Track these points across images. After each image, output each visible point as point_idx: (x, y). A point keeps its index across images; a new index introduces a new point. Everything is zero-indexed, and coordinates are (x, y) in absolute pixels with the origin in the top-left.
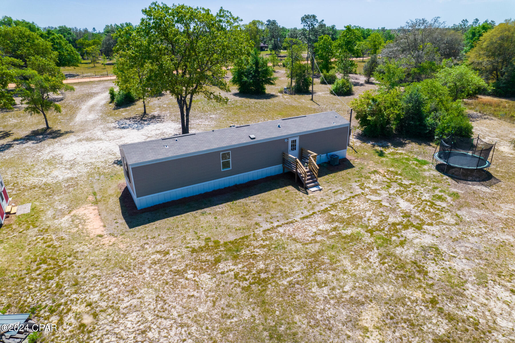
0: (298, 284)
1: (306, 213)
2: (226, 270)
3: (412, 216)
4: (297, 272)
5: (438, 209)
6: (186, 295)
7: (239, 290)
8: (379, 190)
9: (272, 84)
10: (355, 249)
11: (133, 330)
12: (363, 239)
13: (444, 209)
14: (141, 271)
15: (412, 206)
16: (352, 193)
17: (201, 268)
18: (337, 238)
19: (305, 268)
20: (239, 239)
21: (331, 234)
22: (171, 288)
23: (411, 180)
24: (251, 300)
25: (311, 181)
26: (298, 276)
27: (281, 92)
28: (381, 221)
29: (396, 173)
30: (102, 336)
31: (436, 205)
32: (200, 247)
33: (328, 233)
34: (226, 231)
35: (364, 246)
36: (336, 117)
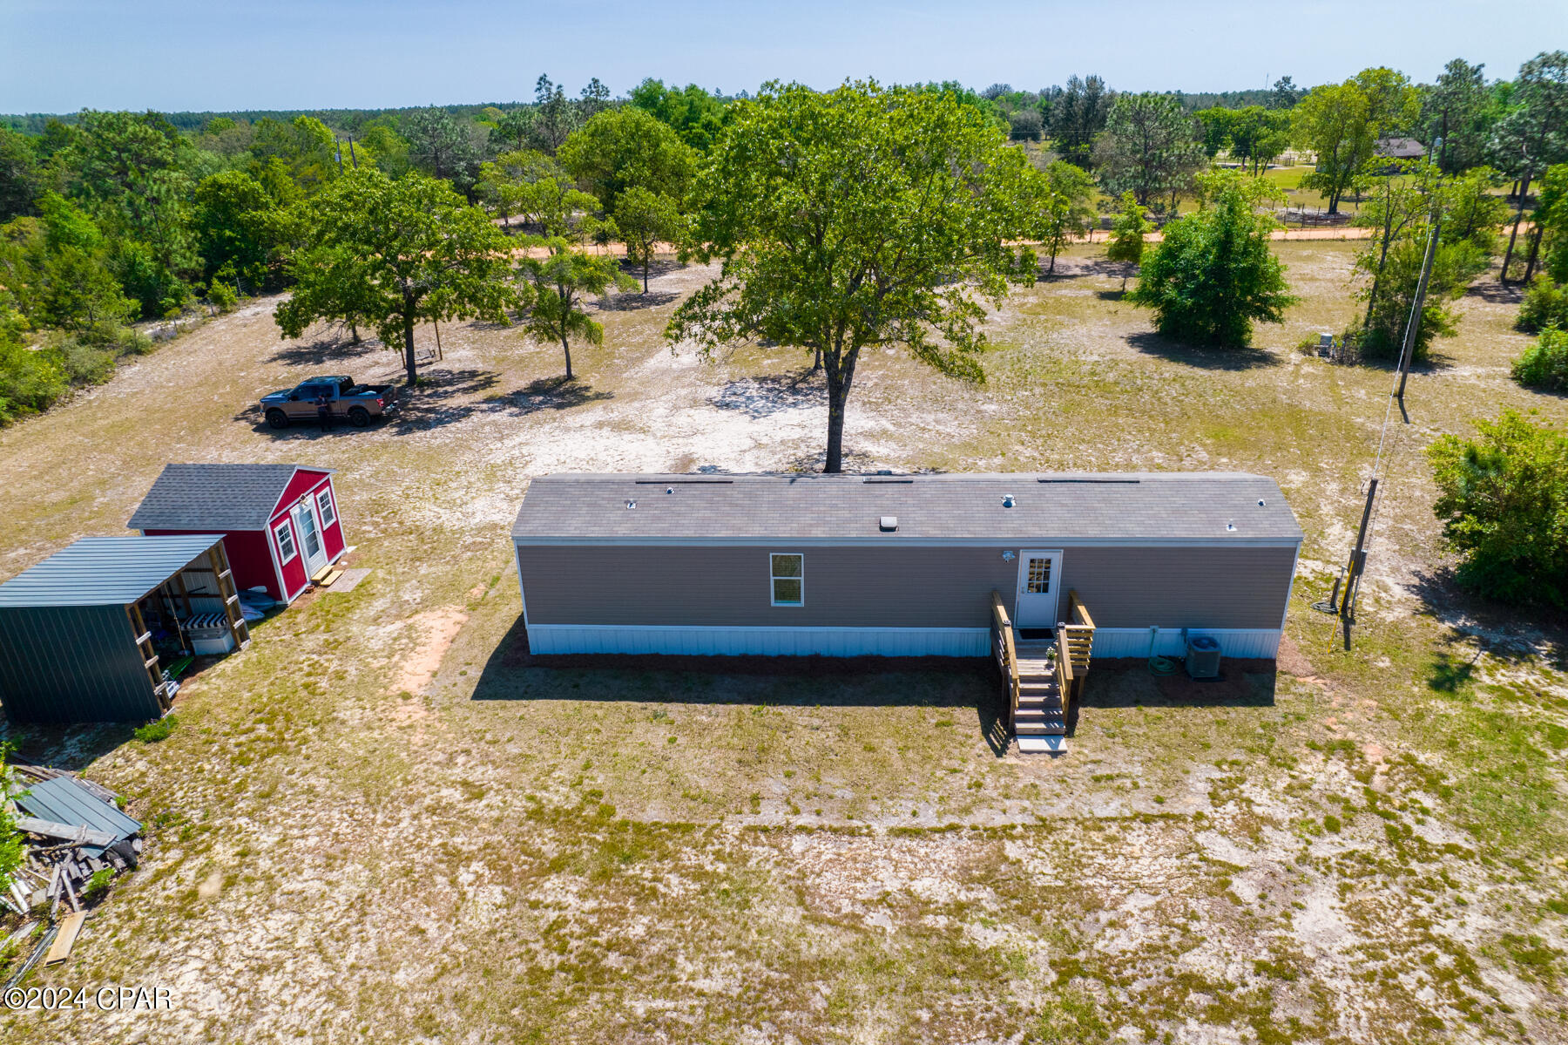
0: (668, 1028)
1: (928, 819)
2: (549, 900)
3: (1303, 982)
4: (701, 994)
5: (1465, 1005)
6: (412, 923)
7: (521, 968)
8: (1276, 825)
9: (1272, 318)
10: (948, 1005)
11: (251, 953)
12: (1013, 985)
13: (1497, 1019)
14: (391, 818)
15: (1351, 940)
16: (1160, 801)
17: (507, 869)
18: (934, 941)
19: (735, 992)
20: (666, 826)
21: (929, 920)
22: (405, 889)
23: (1474, 831)
24: (515, 1012)
25: (1040, 712)
26: (692, 1007)
27: (1306, 349)
28: (1151, 949)
29: (1432, 782)
30: (200, 936)
31: (1476, 983)
32: (557, 811)
33: (922, 913)
34: (658, 791)
35: (988, 1009)
36: (1261, 504)
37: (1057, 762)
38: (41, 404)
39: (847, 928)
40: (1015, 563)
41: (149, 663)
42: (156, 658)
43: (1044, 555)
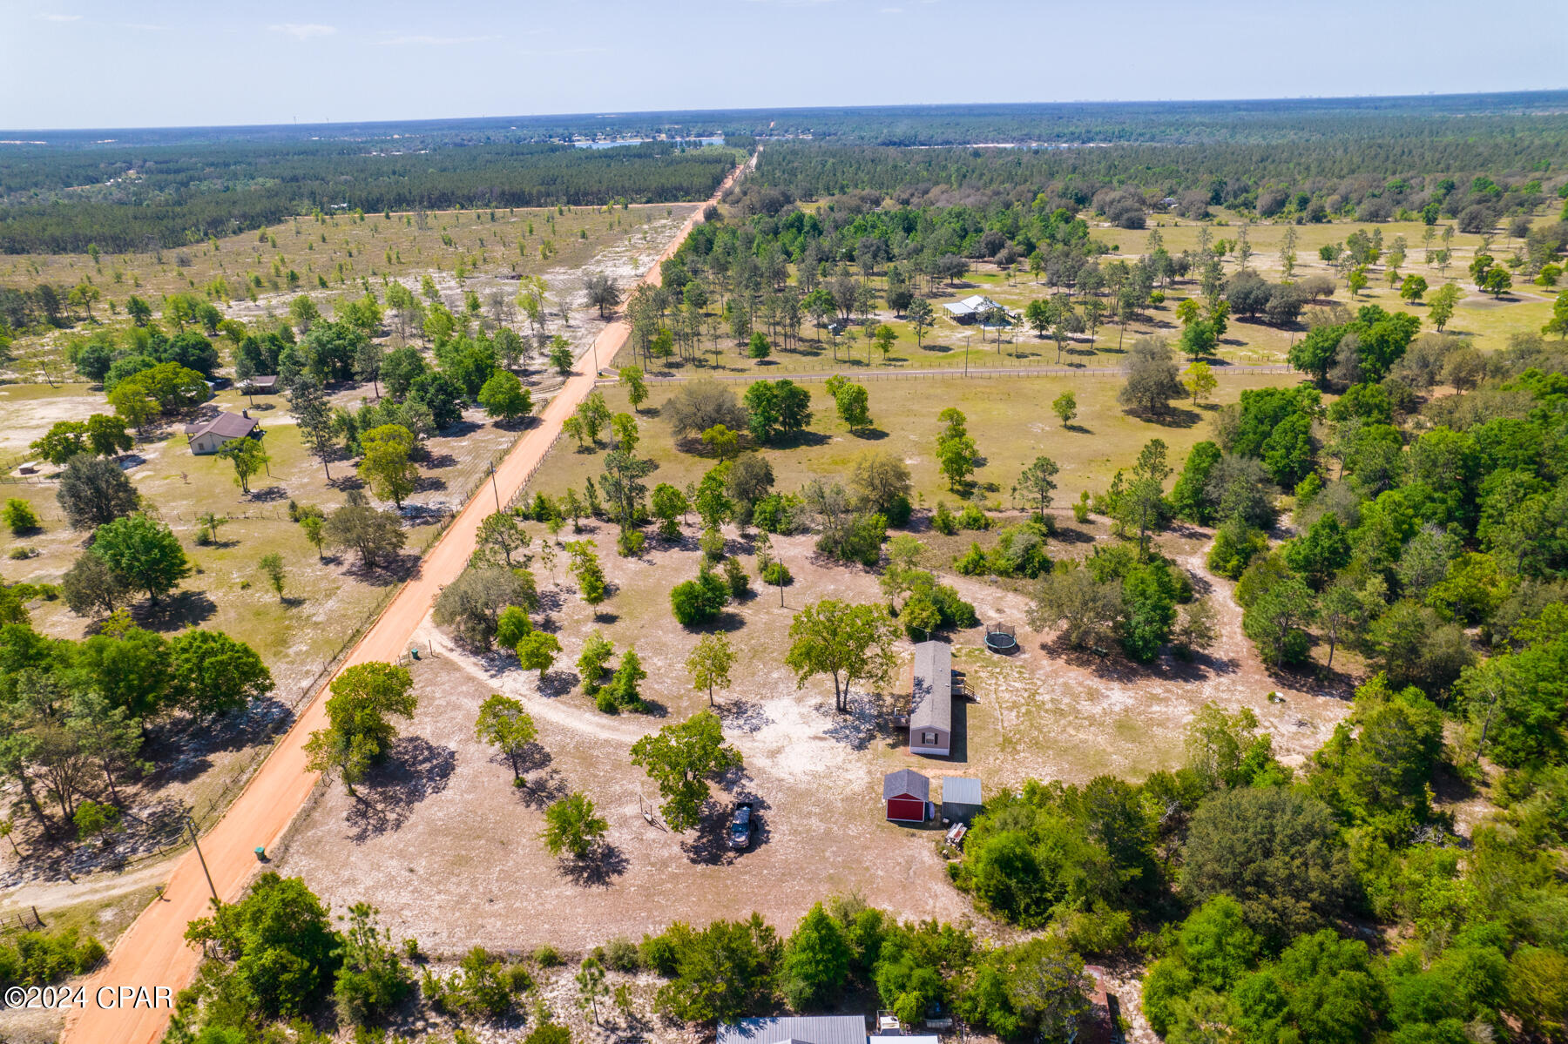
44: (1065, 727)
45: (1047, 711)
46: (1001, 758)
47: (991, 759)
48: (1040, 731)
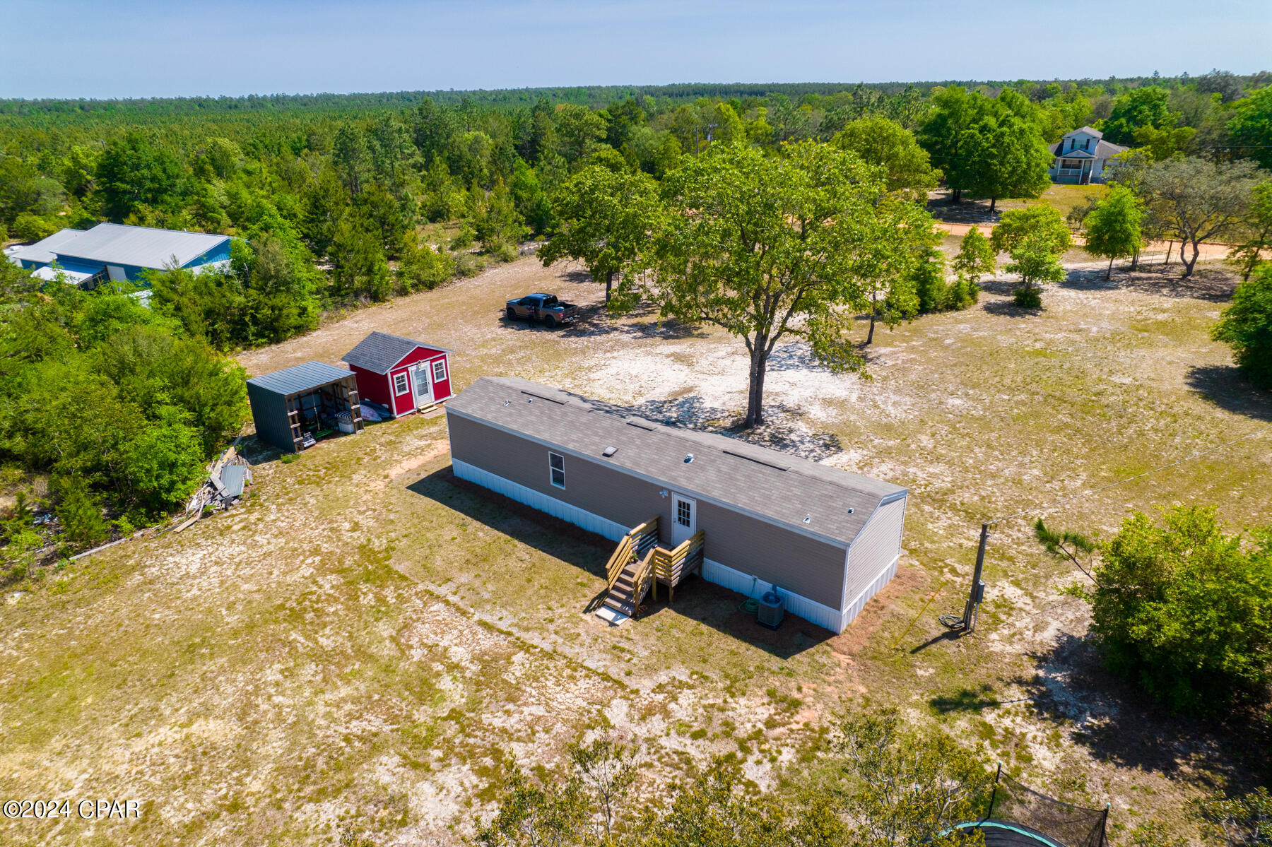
8: (668, 717)
16: (628, 674)
25: (623, 597)
36: (850, 511)
37: (609, 629)
38: (431, 286)
39: (400, 649)
40: (669, 498)
41: (293, 426)
42: (298, 424)
43: (686, 501)
44: (253, 729)
45: (374, 745)
46: (346, 537)
47: (367, 522)
48: (319, 656)
